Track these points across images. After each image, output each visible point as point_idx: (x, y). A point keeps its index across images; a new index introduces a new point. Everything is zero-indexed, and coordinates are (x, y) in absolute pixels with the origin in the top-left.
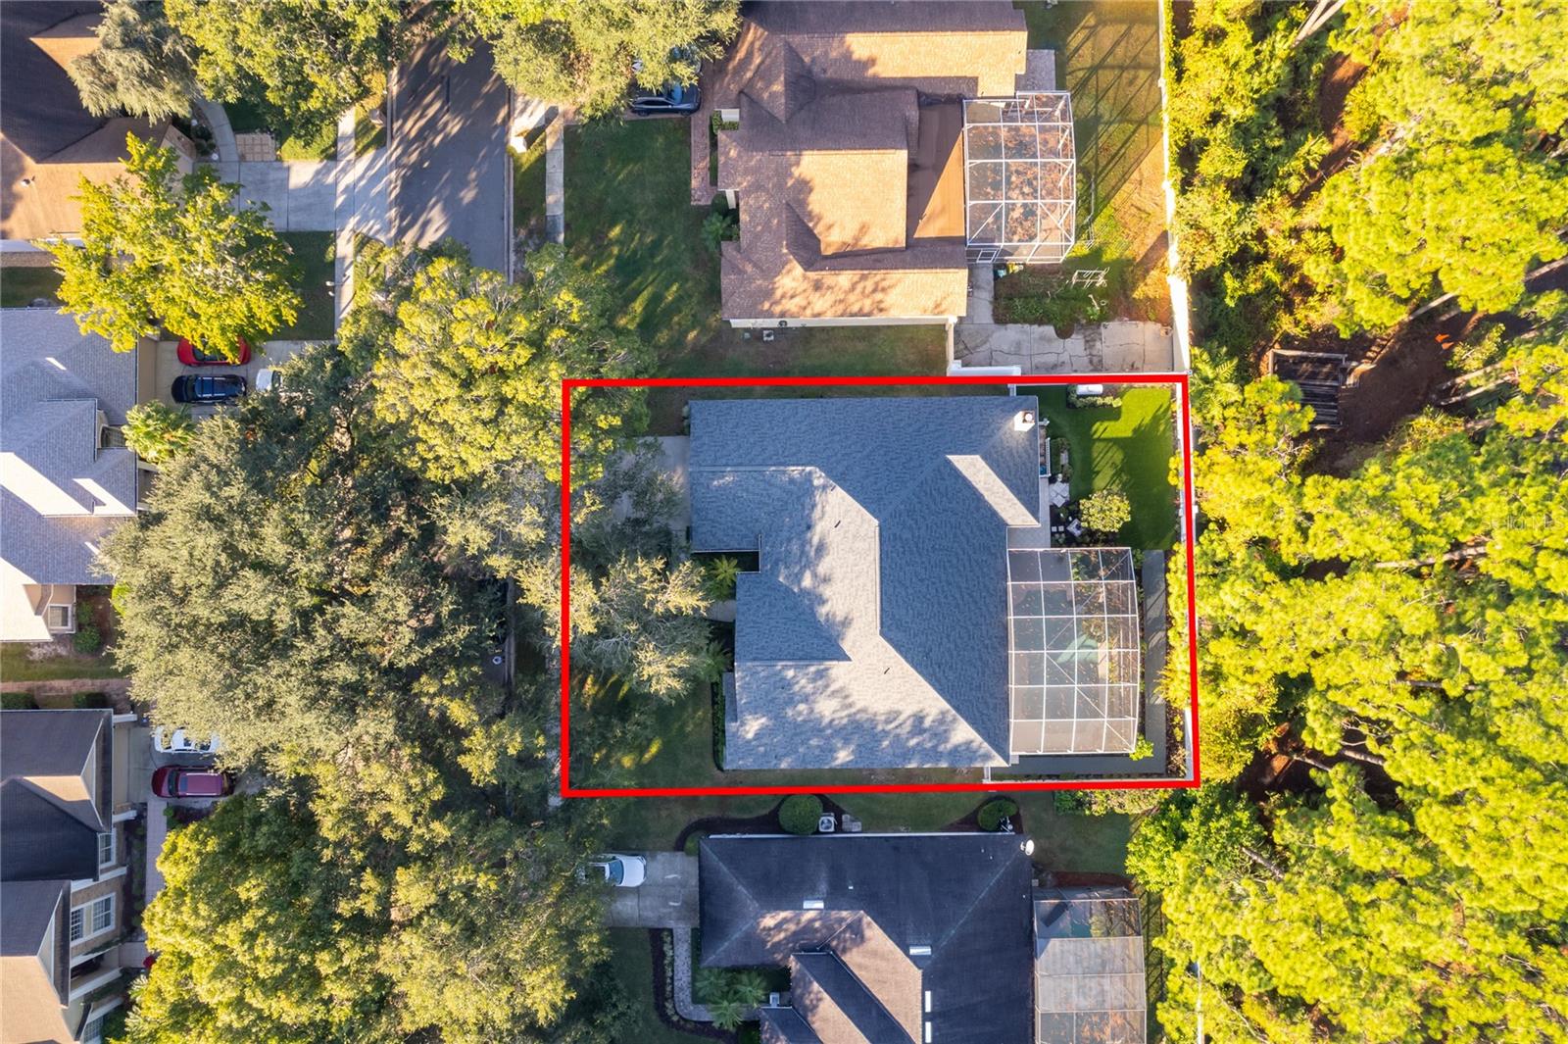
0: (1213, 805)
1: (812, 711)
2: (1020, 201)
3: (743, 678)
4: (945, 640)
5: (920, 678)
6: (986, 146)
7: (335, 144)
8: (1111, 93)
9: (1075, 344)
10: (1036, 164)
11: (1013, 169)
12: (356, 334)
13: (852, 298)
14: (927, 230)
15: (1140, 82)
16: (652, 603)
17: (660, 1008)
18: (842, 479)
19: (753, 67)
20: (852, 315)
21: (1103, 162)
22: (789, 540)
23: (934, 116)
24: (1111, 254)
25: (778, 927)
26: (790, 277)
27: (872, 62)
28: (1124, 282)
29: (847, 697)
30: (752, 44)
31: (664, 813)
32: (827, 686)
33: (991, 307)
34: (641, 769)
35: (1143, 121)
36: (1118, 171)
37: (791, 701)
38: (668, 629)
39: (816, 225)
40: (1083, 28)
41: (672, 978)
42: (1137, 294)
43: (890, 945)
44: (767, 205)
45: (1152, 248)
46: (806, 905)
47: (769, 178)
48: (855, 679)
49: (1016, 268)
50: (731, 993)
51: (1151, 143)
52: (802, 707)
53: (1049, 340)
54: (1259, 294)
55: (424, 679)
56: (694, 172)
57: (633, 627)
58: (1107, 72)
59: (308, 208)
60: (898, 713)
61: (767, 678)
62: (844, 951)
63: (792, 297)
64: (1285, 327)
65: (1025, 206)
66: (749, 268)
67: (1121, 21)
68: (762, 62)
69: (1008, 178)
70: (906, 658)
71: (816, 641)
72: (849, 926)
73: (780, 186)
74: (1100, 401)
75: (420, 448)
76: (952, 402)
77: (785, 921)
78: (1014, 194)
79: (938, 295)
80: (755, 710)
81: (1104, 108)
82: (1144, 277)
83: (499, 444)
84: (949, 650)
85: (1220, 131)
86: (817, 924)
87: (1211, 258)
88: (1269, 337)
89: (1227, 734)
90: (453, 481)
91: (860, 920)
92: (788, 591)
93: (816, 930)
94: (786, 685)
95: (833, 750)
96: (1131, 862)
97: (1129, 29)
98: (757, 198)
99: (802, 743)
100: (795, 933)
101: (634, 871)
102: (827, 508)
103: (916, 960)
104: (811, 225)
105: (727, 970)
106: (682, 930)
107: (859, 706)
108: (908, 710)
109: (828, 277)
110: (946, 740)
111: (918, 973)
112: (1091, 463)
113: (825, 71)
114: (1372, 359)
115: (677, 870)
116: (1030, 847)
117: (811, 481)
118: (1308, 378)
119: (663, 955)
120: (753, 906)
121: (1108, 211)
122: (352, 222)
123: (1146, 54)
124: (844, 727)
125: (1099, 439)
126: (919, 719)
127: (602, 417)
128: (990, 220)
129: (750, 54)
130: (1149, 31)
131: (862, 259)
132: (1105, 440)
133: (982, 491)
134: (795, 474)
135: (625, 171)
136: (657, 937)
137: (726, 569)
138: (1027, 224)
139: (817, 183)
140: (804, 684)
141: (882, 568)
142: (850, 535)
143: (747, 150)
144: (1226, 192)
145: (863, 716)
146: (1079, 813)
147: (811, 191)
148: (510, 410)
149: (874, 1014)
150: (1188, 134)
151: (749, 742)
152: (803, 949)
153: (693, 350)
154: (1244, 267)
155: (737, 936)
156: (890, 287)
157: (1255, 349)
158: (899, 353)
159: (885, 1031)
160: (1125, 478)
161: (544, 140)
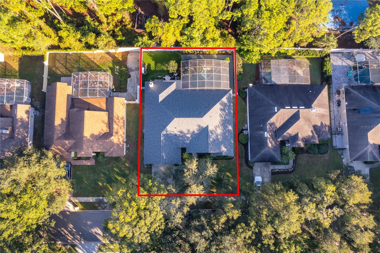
0: (241, 44)
1: (220, 135)
2: (98, 85)
3: (212, 151)
4: (203, 103)
5: (212, 109)
6: (84, 93)
8: (72, 65)
9: (132, 74)
10: (89, 81)
11: (90, 86)
12: (127, 248)
13: (120, 125)
14: (104, 106)
15: (70, 58)
16: (195, 172)
17: (290, 173)
18: (165, 127)
19: (61, 148)
20: (124, 125)
21: (89, 67)
22: (179, 140)
23: (76, 105)
24: (111, 65)
25: (271, 143)
26: (114, 139)
27: (62, 119)
28: (118, 62)
29: (217, 126)
30: (56, 148)
31: (244, 172)
32: (214, 131)
33: (123, 93)
34: (233, 177)
35: (80, 57)
36: (91, 63)
37: (218, 139)
38: (201, 169)
39: (102, 133)
40: (56, 70)
41: (283, 170)
42: (121, 59)
43: (275, 116)
44: (96, 145)
45: (110, 56)
46: (266, 136)
47: (90, 144)
48: (212, 124)
49: (113, 87)
50: (287, 154)
51: (85, 55)
52: (219, 137)
53: (131, 79)
54: (122, 32)
56: (86, 164)
57: (201, 177)
58: (67, 65)
60: (220, 114)
61: (212, 145)
62: (276, 127)
63: (119, 139)
64: (130, 27)
65: (99, 84)
66: (112, 150)
67: (55, 62)
68: (60, 146)
69: (92, 87)
70: (208, 112)
71: (203, 133)
72: (270, 126)
73: (92, 141)
74: (146, 68)
75: (156, 230)
76: (146, 102)
77: (270, 141)
78: (96, 86)
79: (120, 104)
80: (220, 148)
81: (76, 66)
82: (117, 58)
83: (156, 210)
84: (205, 102)
85: (84, 40)
86: (270, 134)
87: (114, 42)
88: (132, 30)
89: (225, 40)
90: (165, 222)
91: (269, 124)
92: (191, 140)
93: (272, 134)
94: (214, 141)
95: (229, 130)
96: (253, 62)
97: (57, 60)
98: (95, 147)
99: (227, 137)
100: (272, 139)
101: (258, 179)
102: (171, 130)
103: (278, 110)
104: (102, 134)
105: (281, 156)
106: (272, 167)
107: (219, 123)
108: (220, 112)
109: (115, 130)
110: (226, 104)
111: (281, 110)
112: (160, 71)
113: (63, 131)
114: (138, 8)
115: (257, 168)
116: (251, 85)
117: (165, 134)
118: (142, 22)
119: (278, 172)
120: (266, 149)
121: (101, 66)
123: (63, 56)
124: (224, 127)
125: (155, 69)
126: (221, 110)
127: (149, 184)
128: (102, 92)
129: (58, 149)
130: (58, 55)
131: (111, 122)
132: (155, 67)
133: (168, 95)
134: (163, 138)
135: (85, 181)
136: (274, 173)
137: (185, 156)
138: (104, 83)
139: (91, 133)
140: (214, 136)
141: (186, 117)
142: (178, 125)
143: (83, 149)
144: (99, 38)
145: (221, 122)
146: (242, 74)
147: (93, 134)
148: (147, 207)
149: (291, 120)
150: (83, 47)
151: (227, 150)
152: (276, 137)
153: (131, 164)
154: (116, 35)
155: (273, 153)
156: (118, 116)
157: (135, 34)
158: (133, 115)
159: (295, 118)
160: (164, 63)
161: (76, 202)
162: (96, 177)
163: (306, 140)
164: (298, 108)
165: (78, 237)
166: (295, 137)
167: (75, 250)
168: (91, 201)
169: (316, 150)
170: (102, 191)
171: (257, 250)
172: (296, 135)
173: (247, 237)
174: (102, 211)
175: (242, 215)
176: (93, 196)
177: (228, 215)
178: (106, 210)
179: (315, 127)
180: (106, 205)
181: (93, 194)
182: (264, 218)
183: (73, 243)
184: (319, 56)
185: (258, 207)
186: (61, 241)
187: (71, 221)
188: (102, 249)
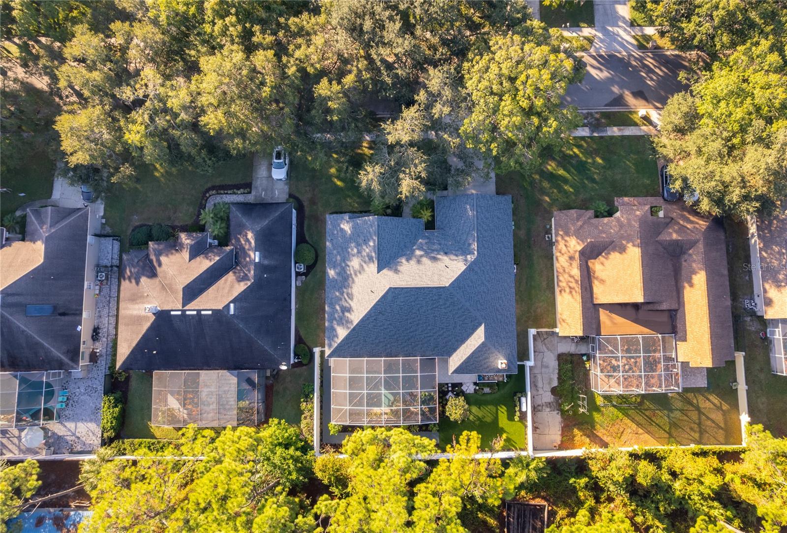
0: (302, 463)
1: (353, 256)
2: (621, 364)
3: (369, 220)
4: (388, 323)
5: (369, 309)
6: (650, 346)
7: (639, 25)
8: (685, 418)
9: (548, 397)
10: (641, 372)
11: (638, 360)
13: (566, 276)
14: (604, 315)
15: (693, 434)
16: (404, 172)
17: (213, 188)
18: (470, 269)
19: (685, 224)
20: (557, 277)
21: (647, 413)
22: (440, 244)
23: (665, 318)
24: (597, 416)
25: (247, 240)
26: (576, 244)
27: (691, 285)
28: (582, 424)
29: (360, 273)
30: (697, 223)
31: (307, 189)
32: (365, 262)
33: (566, 352)
34: (329, 178)
35: (670, 435)
36: (643, 422)
37: (358, 245)
38: (391, 178)
39: (604, 257)
40: (721, 403)
41: (227, 194)
42: (576, 431)
43: (235, 293)
44: (612, 231)
45: (601, 439)
46: (257, 253)
47: (626, 231)
48: (368, 277)
49: (588, 366)
50: (217, 218)
51: (658, 439)
52: (355, 250)
53: (550, 383)
54: (578, 498)
55: (365, 62)
56: (632, 199)
57: (392, 163)
58: (697, 416)
59: (605, 13)
60: (352, 299)
61: (370, 232)
62: (235, 273)
63: (566, 245)
64: (560, 512)
65: (618, 366)
66: (580, 223)
67: (726, 424)
68: (688, 229)
69: (633, 357)
70: (378, 301)
71: (388, 256)
72: (246, 275)
73: (622, 237)
74: (517, 409)
75: (478, 58)
76: (513, 328)
77: (250, 243)
78: (624, 361)
79: (569, 321)
80: (354, 228)
81: (677, 414)
82: (585, 435)
83: (479, 94)
84: (384, 325)
85: (666, 477)
86: (248, 259)
87: (595, 467)
88: (555, 503)
89: (338, 470)
90: (463, 75)
91: (249, 280)
92: (414, 244)
93: (245, 259)
94: (366, 242)
95: (334, 267)
96: (276, 421)
97: (722, 429)
98: (615, 226)
99: (338, 252)
100: (244, 248)
101: (279, 174)
102: (455, 262)
103: (228, 306)
104: (603, 254)
105: (228, 217)
106: (250, 198)
107: (356, 279)
108: (353, 304)
109: (576, 263)
110: (338, 325)
111: (220, 308)
112: (485, 405)
113: (685, 261)
115: (279, 196)
116: (284, 368)
117: (469, 254)
118: (533, 525)
119: (238, 189)
120: (258, 227)
121: (621, 415)
122: (600, 35)
123: (708, 438)
124: (345, 272)
125: (497, 409)
126: (349, 310)
127: (496, 145)
128: (610, 348)
129: (692, 222)
130: (722, 440)
131: (587, 281)
132: (497, 412)
133: (466, 343)
134: (473, 247)
135: (631, 165)
136: (247, 187)
137: (426, 215)
138: (609, 368)
139: (625, 255)
140: (366, 250)
141: (424, 288)
142: (441, 272)
143: (640, 219)
144: (629, 474)
145: (350, 283)
146: (302, 396)
147: (620, 253)
148: (496, 98)
149: (202, 286)
150: (664, 458)
151: (339, 225)
152: (237, 253)
153: (540, 200)
154: (592, 489)
155: (244, 220)
156: (572, 296)
157: (548, 495)
158: (541, 304)
159: (193, 291)
160: (477, 423)
161: (645, 125)
162: (609, 172)
163: (175, 246)
164: (184, 311)
165: (634, 63)
166: (197, 251)
167: (637, 40)
168: (615, 129)
169: (155, 232)
170: (595, 146)
171: (286, 24)
172: (193, 256)
173: (303, 47)
174: (593, 111)
175: (313, 87)
176: (612, 137)
177: (340, 87)
178: (585, 111)
179: (153, 274)
180: (586, 121)
181: (613, 141)
182: (269, 79)
183: (643, 53)
184: (126, 440)
185: (281, 105)
186: (666, 55)
187: (652, 91)
188: (586, 42)
